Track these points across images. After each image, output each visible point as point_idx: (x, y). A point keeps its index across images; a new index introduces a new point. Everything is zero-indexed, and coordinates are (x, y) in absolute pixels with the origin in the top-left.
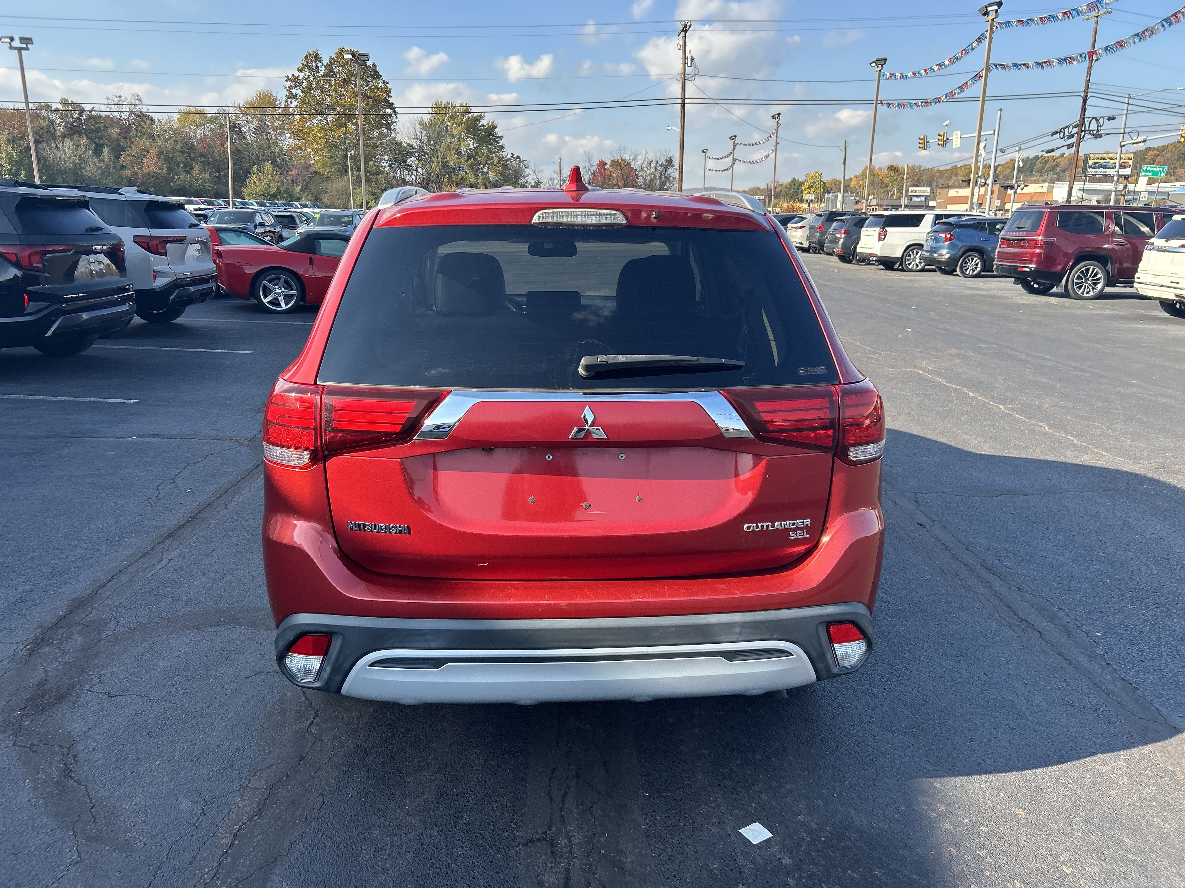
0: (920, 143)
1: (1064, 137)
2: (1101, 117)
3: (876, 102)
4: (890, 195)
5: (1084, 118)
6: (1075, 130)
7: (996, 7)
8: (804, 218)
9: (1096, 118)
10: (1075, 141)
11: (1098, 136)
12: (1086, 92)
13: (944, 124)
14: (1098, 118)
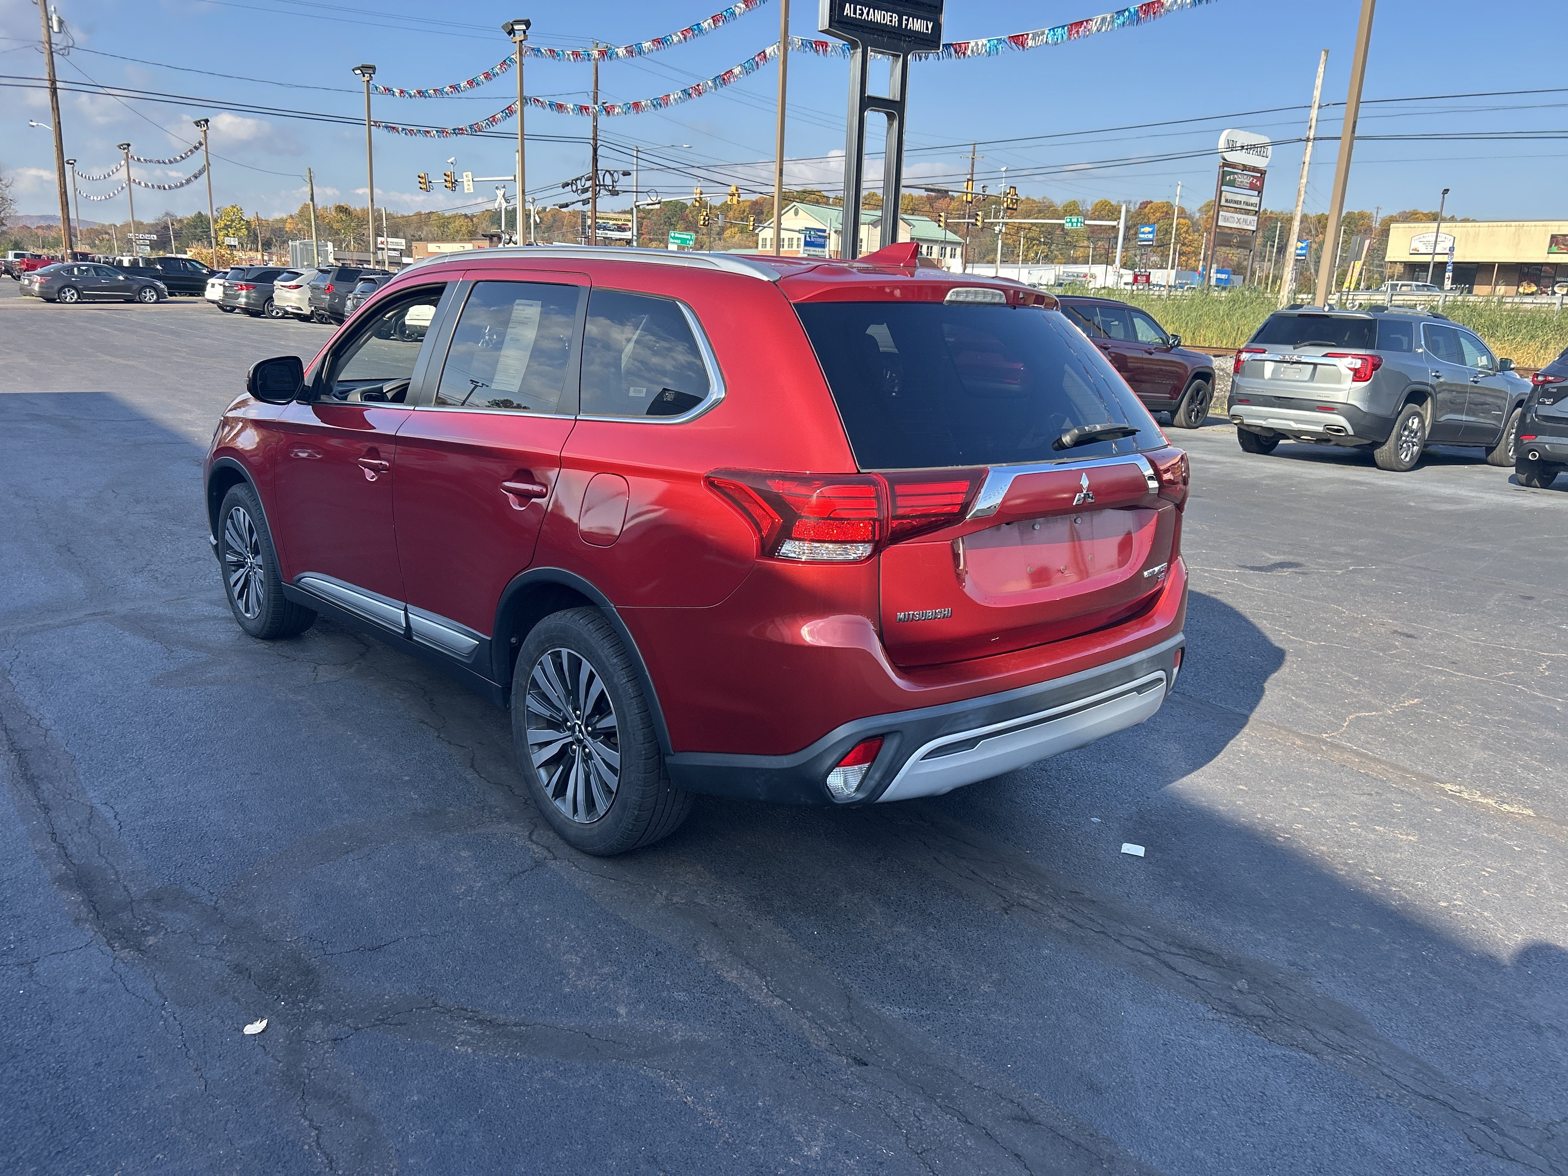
0: (420, 182)
1: (577, 190)
2: (615, 171)
3: (369, 123)
4: (344, 245)
5: (597, 170)
6: (589, 183)
7: (524, 27)
8: (298, 275)
9: (609, 172)
10: (591, 196)
11: (615, 193)
12: (595, 139)
13: (449, 161)
14: (612, 172)
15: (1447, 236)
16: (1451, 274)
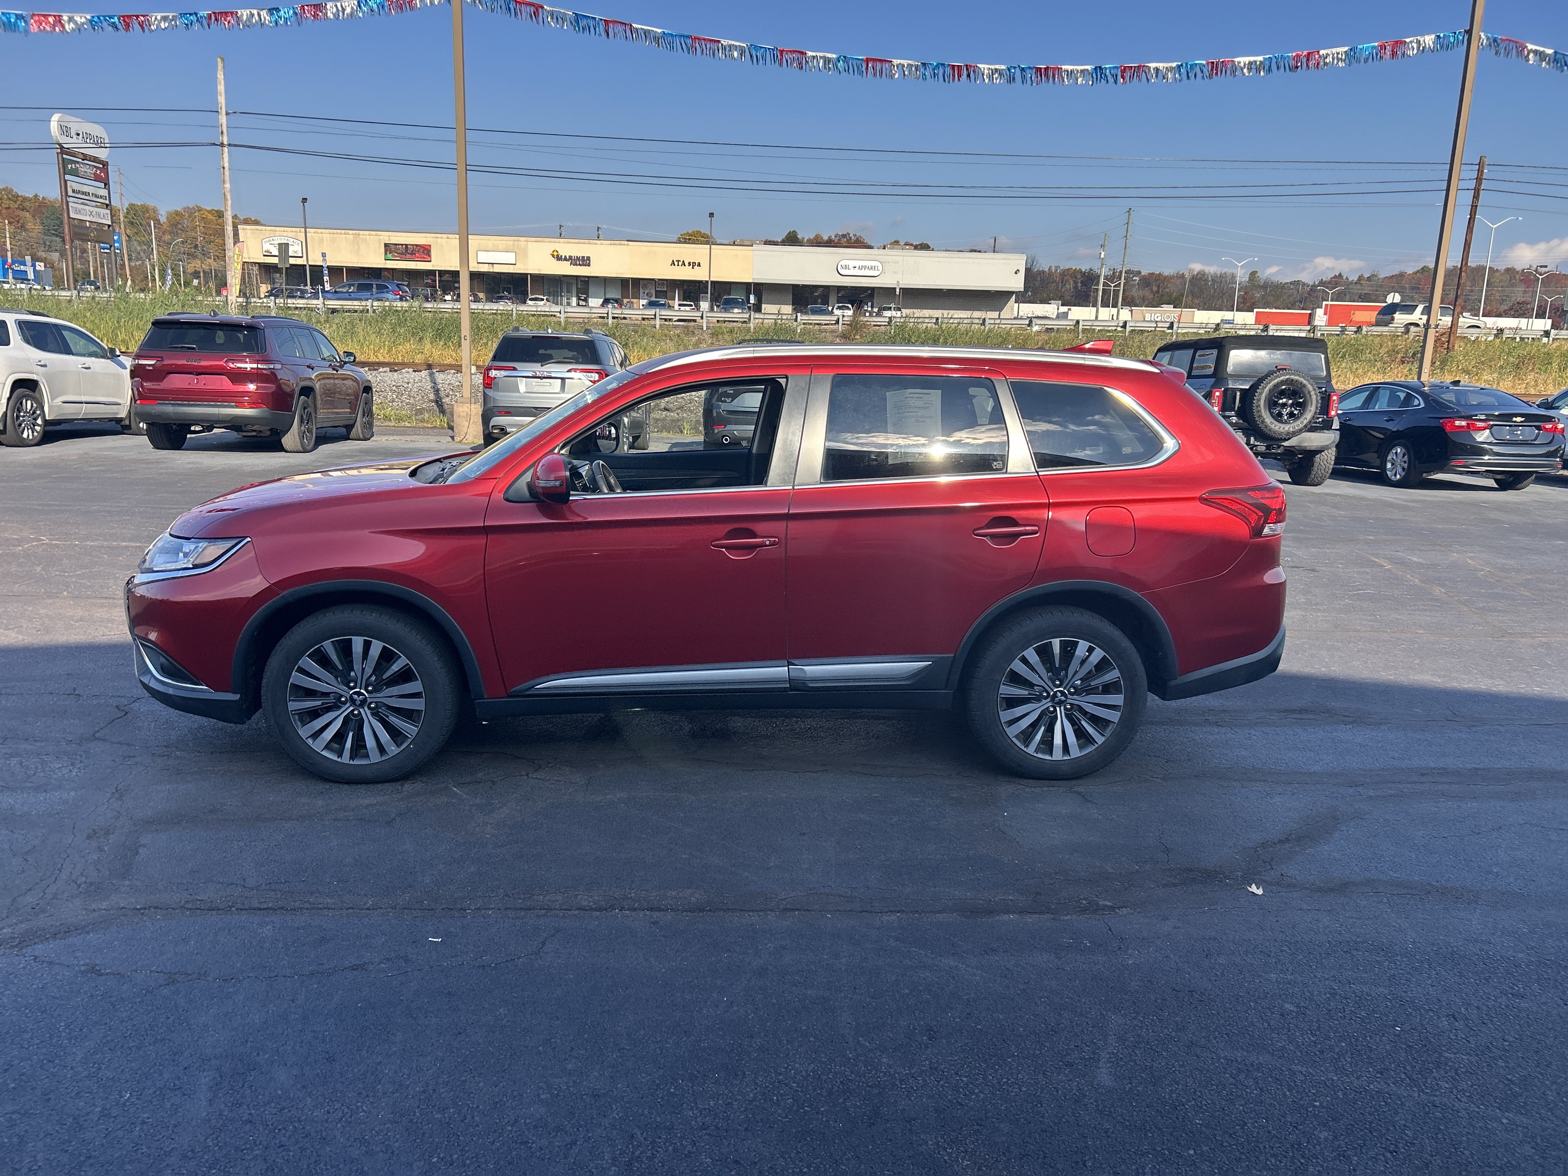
15: (295, 241)
16: (328, 278)
